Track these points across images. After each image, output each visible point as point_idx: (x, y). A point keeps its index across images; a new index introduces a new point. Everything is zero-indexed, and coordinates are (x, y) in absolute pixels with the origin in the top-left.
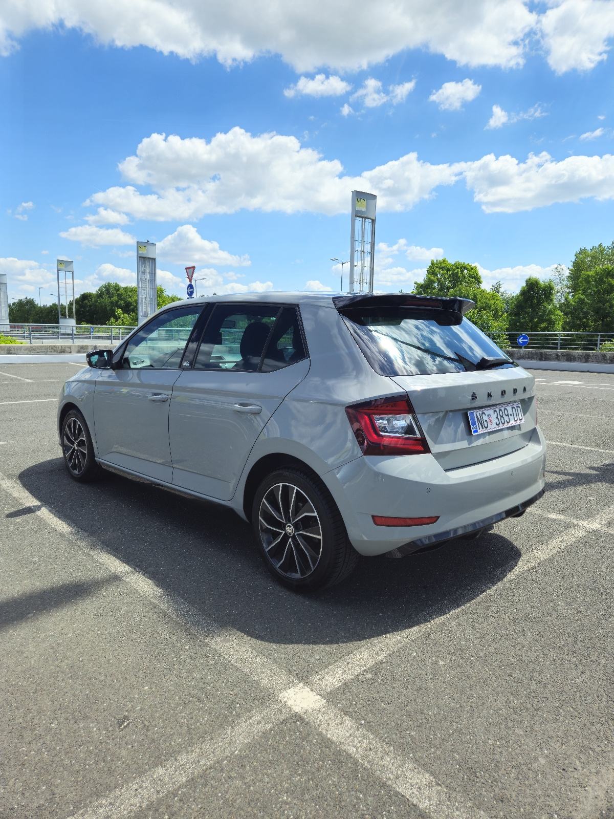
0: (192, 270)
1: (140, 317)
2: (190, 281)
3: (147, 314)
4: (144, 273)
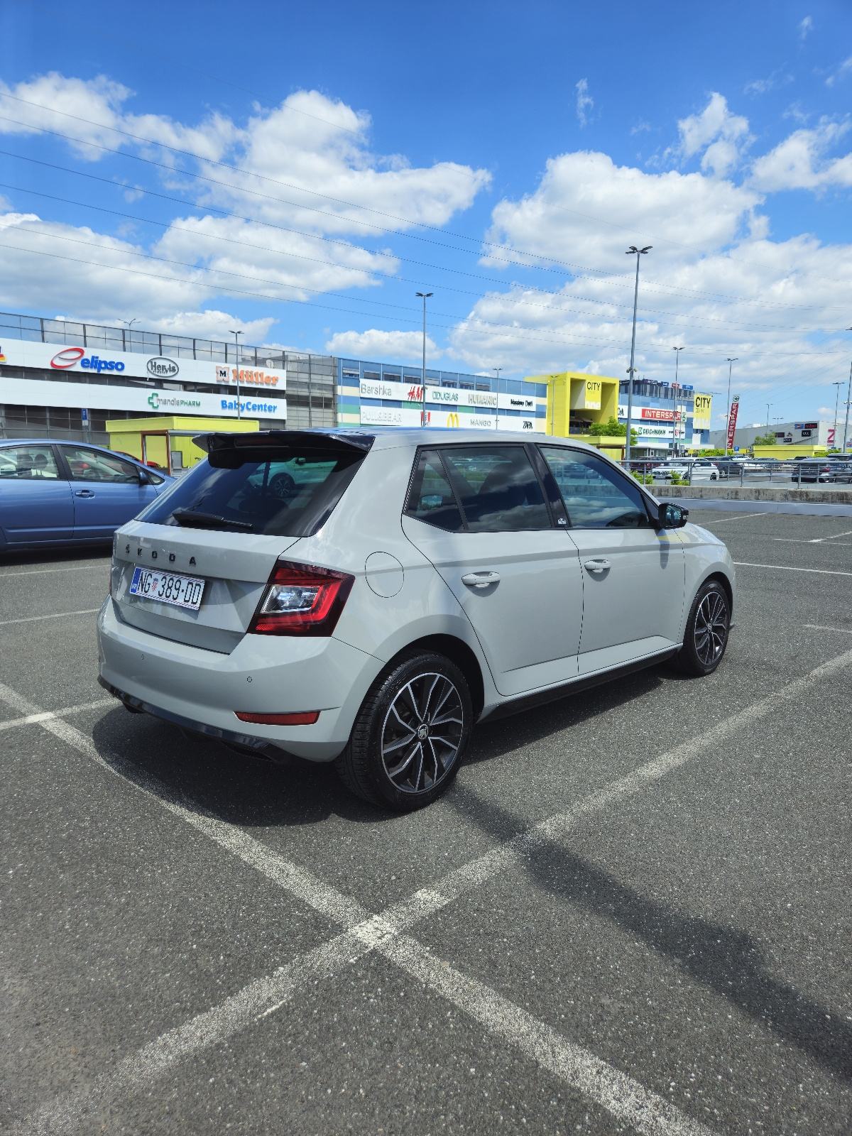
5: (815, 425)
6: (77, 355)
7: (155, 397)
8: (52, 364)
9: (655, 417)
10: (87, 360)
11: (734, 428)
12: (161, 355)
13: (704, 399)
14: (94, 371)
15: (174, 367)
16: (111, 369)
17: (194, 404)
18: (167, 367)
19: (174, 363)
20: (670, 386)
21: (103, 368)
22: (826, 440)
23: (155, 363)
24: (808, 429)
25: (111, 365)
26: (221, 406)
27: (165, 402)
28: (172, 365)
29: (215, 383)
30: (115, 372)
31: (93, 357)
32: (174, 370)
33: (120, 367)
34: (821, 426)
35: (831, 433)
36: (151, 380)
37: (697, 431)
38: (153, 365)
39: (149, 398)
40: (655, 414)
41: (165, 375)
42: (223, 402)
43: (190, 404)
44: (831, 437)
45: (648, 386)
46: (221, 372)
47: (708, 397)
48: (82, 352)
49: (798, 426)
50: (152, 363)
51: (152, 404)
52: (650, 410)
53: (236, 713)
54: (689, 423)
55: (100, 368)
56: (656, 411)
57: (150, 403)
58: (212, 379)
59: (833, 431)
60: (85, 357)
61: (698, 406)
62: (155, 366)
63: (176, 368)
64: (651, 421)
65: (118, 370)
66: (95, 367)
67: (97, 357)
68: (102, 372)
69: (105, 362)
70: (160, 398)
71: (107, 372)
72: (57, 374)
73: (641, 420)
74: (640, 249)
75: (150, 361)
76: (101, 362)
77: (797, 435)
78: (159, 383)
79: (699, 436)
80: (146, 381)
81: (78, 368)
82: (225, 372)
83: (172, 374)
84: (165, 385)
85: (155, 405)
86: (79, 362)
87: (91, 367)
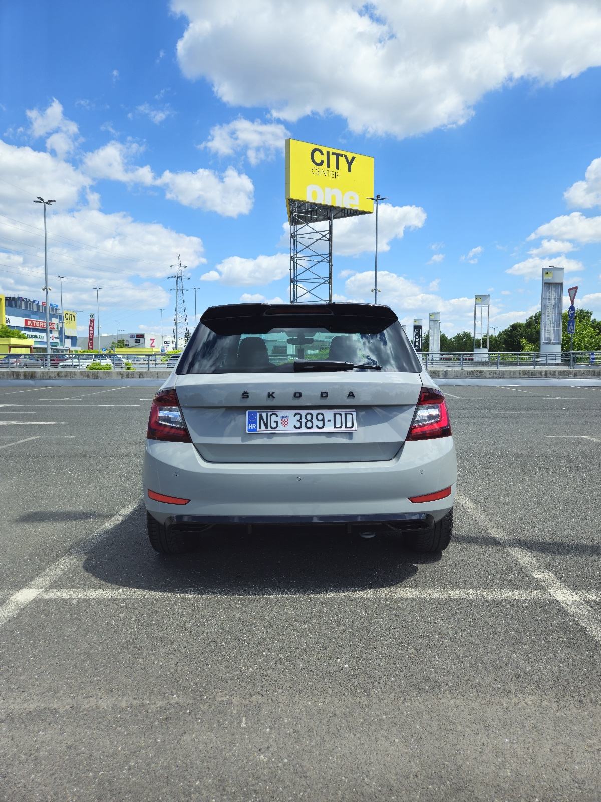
0: (575, 290)
1: (542, 344)
2: (573, 302)
3: (550, 340)
4: (549, 299)
5: (142, 336)
9: (36, 326)
11: (93, 336)
13: (71, 315)
20: (40, 304)
22: (150, 346)
24: (139, 338)
34: (145, 336)
35: (152, 342)
37: (68, 337)
40: (35, 324)
44: (152, 343)
45: (23, 303)
47: (74, 314)
49: (132, 336)
52: (31, 321)
53: (409, 499)
54: (61, 331)
56: (36, 321)
59: (154, 340)
61: (67, 319)
64: (33, 329)
73: (24, 328)
74: (46, 200)
77: (132, 342)
79: (69, 341)
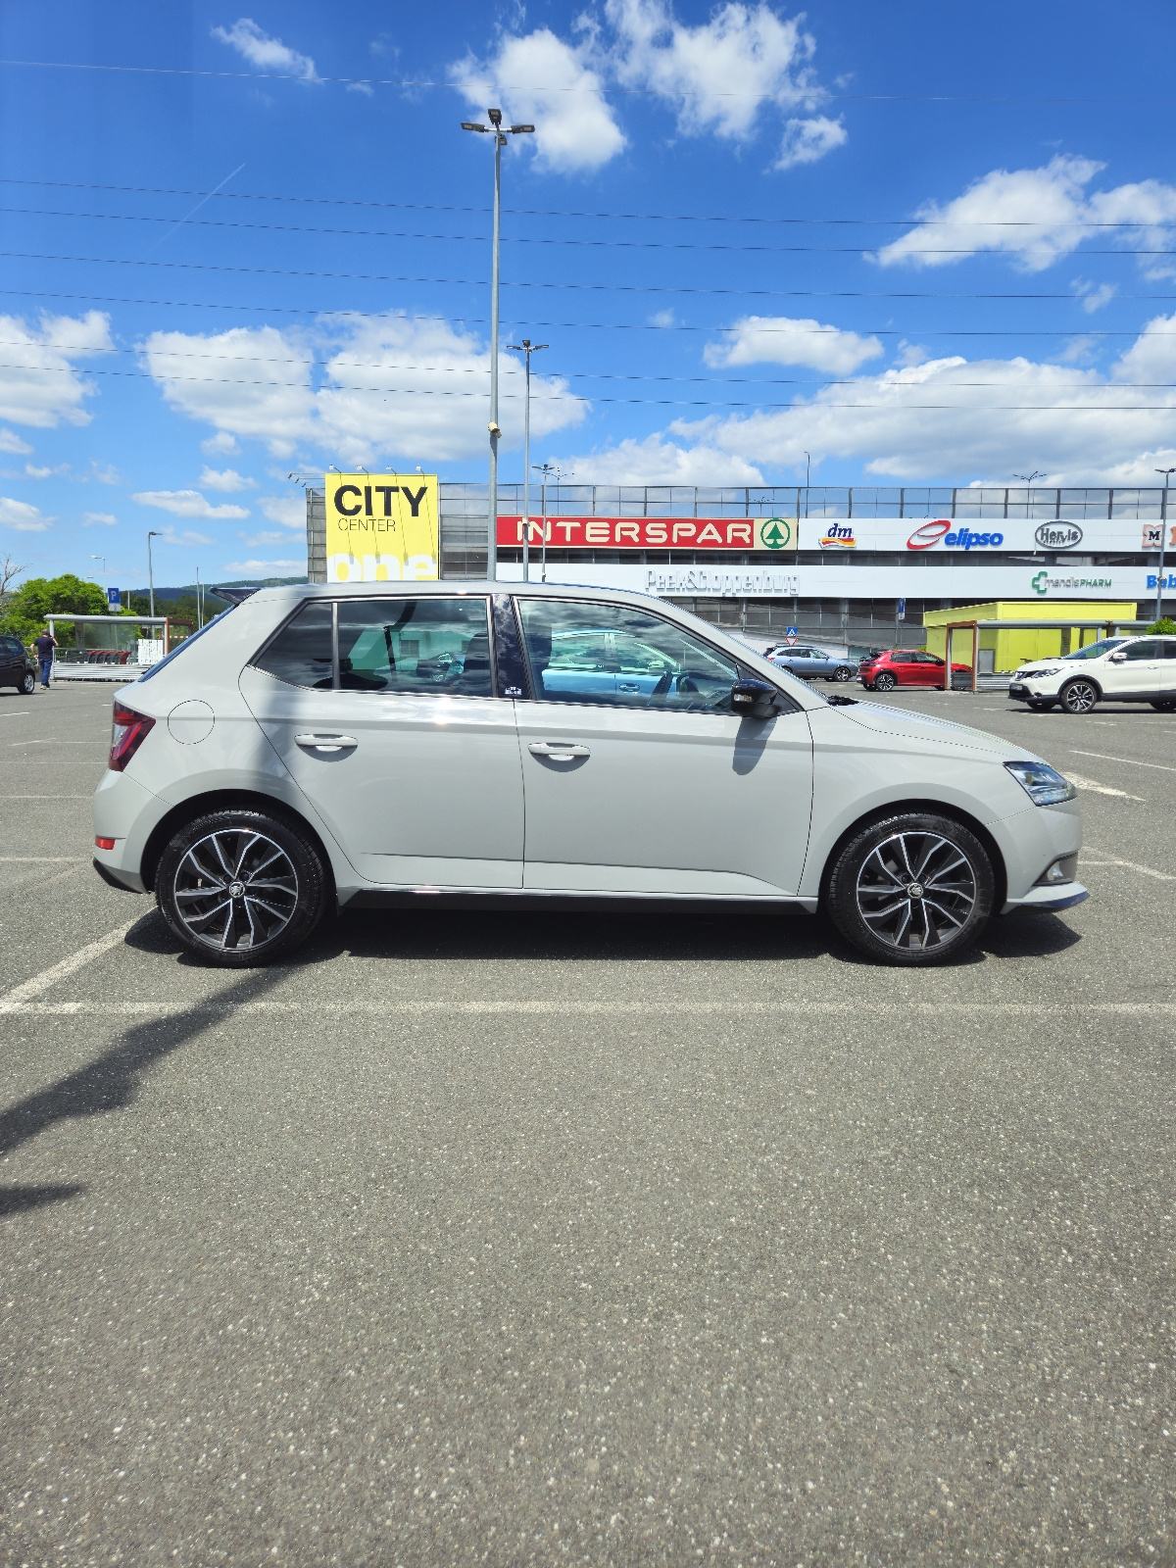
6: (941, 529)
7: (1043, 578)
8: (909, 545)
10: (954, 535)
12: (1058, 517)
14: (962, 548)
15: (1076, 533)
16: (985, 544)
17: (1101, 584)
18: (1065, 534)
19: (1076, 527)
21: (974, 544)
23: (1048, 530)
25: (985, 539)
26: (1146, 585)
27: (1056, 584)
28: (1073, 530)
29: (1139, 549)
30: (989, 548)
31: (961, 530)
32: (1074, 536)
33: (996, 540)
36: (1040, 554)
38: (1044, 533)
39: (1035, 579)
41: (1062, 545)
42: (1149, 577)
43: (1095, 584)
46: (1151, 533)
48: (947, 525)
50: (1043, 530)
51: (1037, 587)
55: (970, 544)
57: (1034, 586)
58: (1135, 545)
60: (951, 531)
62: (1047, 534)
63: (1079, 535)
65: (994, 544)
66: (963, 544)
67: (967, 530)
68: (972, 549)
69: (976, 535)
70: (1049, 578)
71: (978, 548)
72: (914, 557)
75: (1041, 528)
76: (972, 536)
78: (1051, 557)
80: (1033, 556)
81: (941, 546)
82: (1158, 533)
83: (1071, 542)
84: (1059, 560)
85: (1042, 588)
86: (942, 539)
87: (958, 544)
